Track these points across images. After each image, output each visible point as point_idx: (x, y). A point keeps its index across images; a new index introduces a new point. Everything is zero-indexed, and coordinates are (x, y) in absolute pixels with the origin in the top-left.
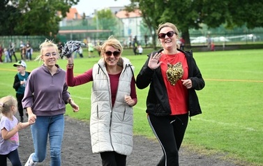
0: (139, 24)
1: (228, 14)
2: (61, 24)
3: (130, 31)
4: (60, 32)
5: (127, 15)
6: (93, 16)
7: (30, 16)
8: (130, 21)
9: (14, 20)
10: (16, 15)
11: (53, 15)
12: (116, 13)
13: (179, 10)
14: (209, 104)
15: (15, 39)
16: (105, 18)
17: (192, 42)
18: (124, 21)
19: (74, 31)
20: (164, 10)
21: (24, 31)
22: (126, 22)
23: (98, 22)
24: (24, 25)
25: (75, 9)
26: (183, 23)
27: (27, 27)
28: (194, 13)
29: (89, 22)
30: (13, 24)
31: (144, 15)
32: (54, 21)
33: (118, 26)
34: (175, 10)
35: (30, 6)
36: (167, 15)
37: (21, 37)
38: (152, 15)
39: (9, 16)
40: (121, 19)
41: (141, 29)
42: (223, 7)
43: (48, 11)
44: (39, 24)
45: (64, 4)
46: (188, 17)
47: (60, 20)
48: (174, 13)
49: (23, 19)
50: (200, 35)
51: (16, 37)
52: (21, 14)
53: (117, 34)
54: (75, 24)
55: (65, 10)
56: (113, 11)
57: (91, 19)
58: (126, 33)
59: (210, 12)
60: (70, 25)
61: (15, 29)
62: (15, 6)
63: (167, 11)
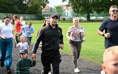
0: (71, 11)
1: (104, 8)
2: (43, 11)
3: (68, 14)
4: (42, 13)
5: (67, 8)
6: (54, 8)
7: (31, 7)
8: (68, 10)
9: (25, 9)
10: (26, 7)
11: (40, 7)
12: (63, 7)
13: (86, 6)
14: (100, 43)
15: (26, 16)
16: (59, 9)
17: (90, 18)
18: (65, 10)
19: (47, 13)
20: (81, 6)
21: (29, 13)
22: (66, 10)
23: (56, 10)
24: (29, 11)
25: (48, 5)
26: (87, 11)
27: (30, 11)
28: (92, 8)
29: (53, 10)
30: (25, 10)
31: (73, 8)
32: (40, 9)
33: (63, 12)
34: (85, 6)
35: (31, 4)
36: (82, 8)
37: (28, 15)
38: (76, 8)
39: (23, 7)
40: (64, 9)
41: (72, 13)
42: (103, 6)
43: (38, 6)
44: (34, 10)
45: (44, 3)
46: (89, 9)
47: (42, 9)
48: (84, 7)
49: (28, 8)
50: (94, 16)
51: (26, 15)
52: (28, 6)
53: (63, 15)
54: (48, 11)
55: (44, 6)
56: (62, 6)
57: (54, 9)
58: (66, 15)
59: (98, 7)
60: (46, 11)
61: (25, 12)
62: (26, 3)
63: (82, 7)
